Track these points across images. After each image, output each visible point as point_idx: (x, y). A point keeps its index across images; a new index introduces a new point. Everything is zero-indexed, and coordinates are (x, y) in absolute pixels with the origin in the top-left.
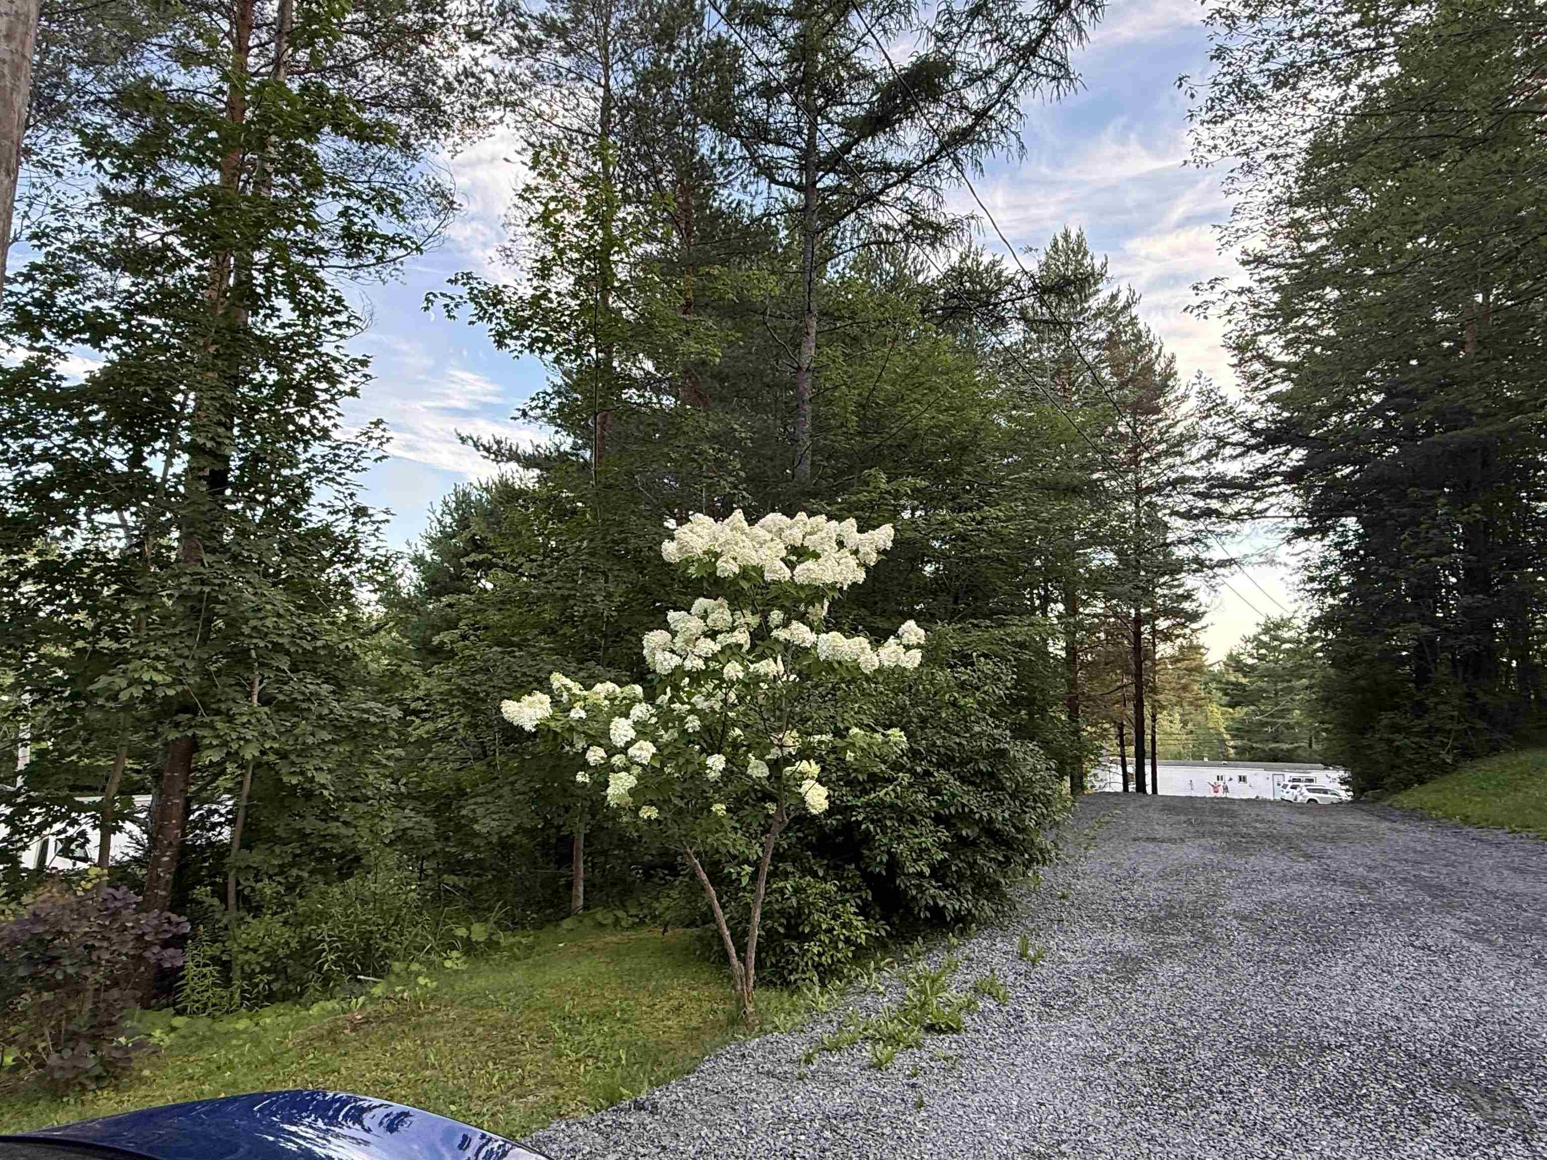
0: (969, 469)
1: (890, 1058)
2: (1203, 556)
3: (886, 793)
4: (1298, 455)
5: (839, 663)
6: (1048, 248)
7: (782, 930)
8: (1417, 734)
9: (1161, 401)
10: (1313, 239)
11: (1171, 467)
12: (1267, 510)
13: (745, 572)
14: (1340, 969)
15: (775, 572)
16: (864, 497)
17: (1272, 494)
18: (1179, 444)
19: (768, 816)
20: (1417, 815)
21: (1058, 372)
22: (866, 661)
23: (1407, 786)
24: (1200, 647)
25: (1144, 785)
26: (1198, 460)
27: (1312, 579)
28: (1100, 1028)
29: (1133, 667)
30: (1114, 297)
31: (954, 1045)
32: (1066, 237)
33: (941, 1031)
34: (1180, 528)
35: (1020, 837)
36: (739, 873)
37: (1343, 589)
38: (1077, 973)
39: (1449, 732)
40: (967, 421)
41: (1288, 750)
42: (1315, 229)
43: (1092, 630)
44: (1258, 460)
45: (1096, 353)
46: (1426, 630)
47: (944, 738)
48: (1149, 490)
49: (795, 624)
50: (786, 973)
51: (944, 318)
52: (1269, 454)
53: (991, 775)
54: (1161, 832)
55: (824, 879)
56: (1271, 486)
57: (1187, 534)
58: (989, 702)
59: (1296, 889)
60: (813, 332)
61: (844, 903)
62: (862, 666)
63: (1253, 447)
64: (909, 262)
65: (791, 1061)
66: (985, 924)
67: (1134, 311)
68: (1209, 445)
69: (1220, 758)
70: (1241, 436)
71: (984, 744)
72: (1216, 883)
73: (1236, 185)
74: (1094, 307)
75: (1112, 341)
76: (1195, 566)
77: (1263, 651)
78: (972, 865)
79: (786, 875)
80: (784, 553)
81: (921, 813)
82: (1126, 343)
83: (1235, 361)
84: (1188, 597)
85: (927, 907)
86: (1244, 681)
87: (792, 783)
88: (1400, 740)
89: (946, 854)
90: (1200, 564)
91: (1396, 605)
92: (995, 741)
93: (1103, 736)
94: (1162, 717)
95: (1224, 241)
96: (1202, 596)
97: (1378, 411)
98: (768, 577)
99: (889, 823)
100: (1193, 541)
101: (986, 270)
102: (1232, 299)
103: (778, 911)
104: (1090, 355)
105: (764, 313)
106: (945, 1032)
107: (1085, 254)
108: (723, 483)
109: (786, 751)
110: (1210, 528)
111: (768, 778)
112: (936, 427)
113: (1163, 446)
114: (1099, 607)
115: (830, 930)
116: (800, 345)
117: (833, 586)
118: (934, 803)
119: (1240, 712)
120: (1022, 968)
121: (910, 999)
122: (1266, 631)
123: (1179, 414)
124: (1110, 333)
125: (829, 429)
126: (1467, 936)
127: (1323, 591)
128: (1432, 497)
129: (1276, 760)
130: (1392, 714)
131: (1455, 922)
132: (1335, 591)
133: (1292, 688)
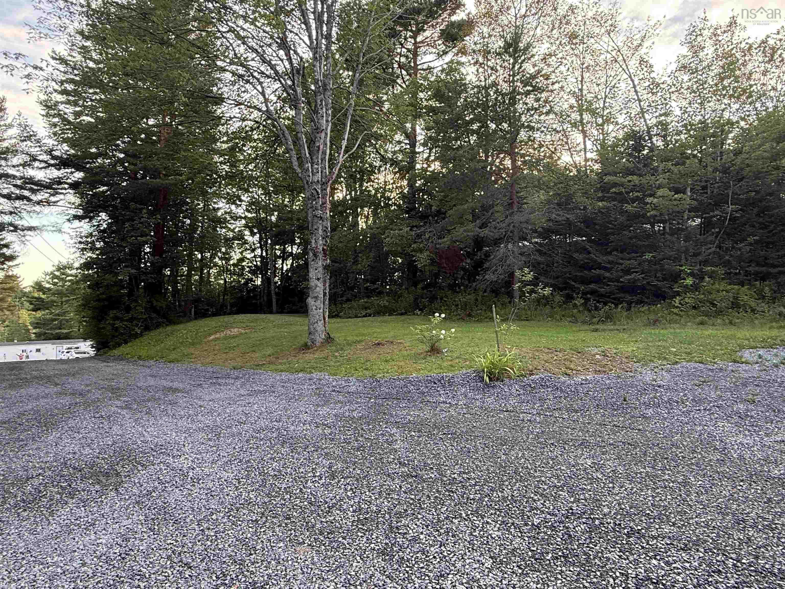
2: (17, 223)
4: (79, 175)
8: (127, 321)
12: (58, 201)
17: (61, 193)
18: (5, 153)
20: (121, 358)
23: (119, 345)
24: (14, 276)
26: (17, 166)
27: (80, 243)
37: (97, 249)
39: (140, 319)
41: (66, 333)
44: (54, 173)
46: (133, 271)
52: (62, 171)
56: (61, 189)
63: (52, 165)
68: (24, 158)
69: (26, 340)
70: (45, 157)
76: (12, 228)
77: (56, 280)
83: (44, 113)
84: (6, 246)
86: (43, 296)
88: (118, 324)
90: (16, 228)
96: (16, 246)
97: (121, 161)
100: (11, 213)
102: (30, 70)
110: (24, 207)
119: (39, 314)
122: (59, 269)
126: (122, 408)
127: (85, 249)
128: (142, 209)
129: (59, 338)
130: (115, 312)
131: (118, 403)
132: (93, 249)
133: (69, 300)
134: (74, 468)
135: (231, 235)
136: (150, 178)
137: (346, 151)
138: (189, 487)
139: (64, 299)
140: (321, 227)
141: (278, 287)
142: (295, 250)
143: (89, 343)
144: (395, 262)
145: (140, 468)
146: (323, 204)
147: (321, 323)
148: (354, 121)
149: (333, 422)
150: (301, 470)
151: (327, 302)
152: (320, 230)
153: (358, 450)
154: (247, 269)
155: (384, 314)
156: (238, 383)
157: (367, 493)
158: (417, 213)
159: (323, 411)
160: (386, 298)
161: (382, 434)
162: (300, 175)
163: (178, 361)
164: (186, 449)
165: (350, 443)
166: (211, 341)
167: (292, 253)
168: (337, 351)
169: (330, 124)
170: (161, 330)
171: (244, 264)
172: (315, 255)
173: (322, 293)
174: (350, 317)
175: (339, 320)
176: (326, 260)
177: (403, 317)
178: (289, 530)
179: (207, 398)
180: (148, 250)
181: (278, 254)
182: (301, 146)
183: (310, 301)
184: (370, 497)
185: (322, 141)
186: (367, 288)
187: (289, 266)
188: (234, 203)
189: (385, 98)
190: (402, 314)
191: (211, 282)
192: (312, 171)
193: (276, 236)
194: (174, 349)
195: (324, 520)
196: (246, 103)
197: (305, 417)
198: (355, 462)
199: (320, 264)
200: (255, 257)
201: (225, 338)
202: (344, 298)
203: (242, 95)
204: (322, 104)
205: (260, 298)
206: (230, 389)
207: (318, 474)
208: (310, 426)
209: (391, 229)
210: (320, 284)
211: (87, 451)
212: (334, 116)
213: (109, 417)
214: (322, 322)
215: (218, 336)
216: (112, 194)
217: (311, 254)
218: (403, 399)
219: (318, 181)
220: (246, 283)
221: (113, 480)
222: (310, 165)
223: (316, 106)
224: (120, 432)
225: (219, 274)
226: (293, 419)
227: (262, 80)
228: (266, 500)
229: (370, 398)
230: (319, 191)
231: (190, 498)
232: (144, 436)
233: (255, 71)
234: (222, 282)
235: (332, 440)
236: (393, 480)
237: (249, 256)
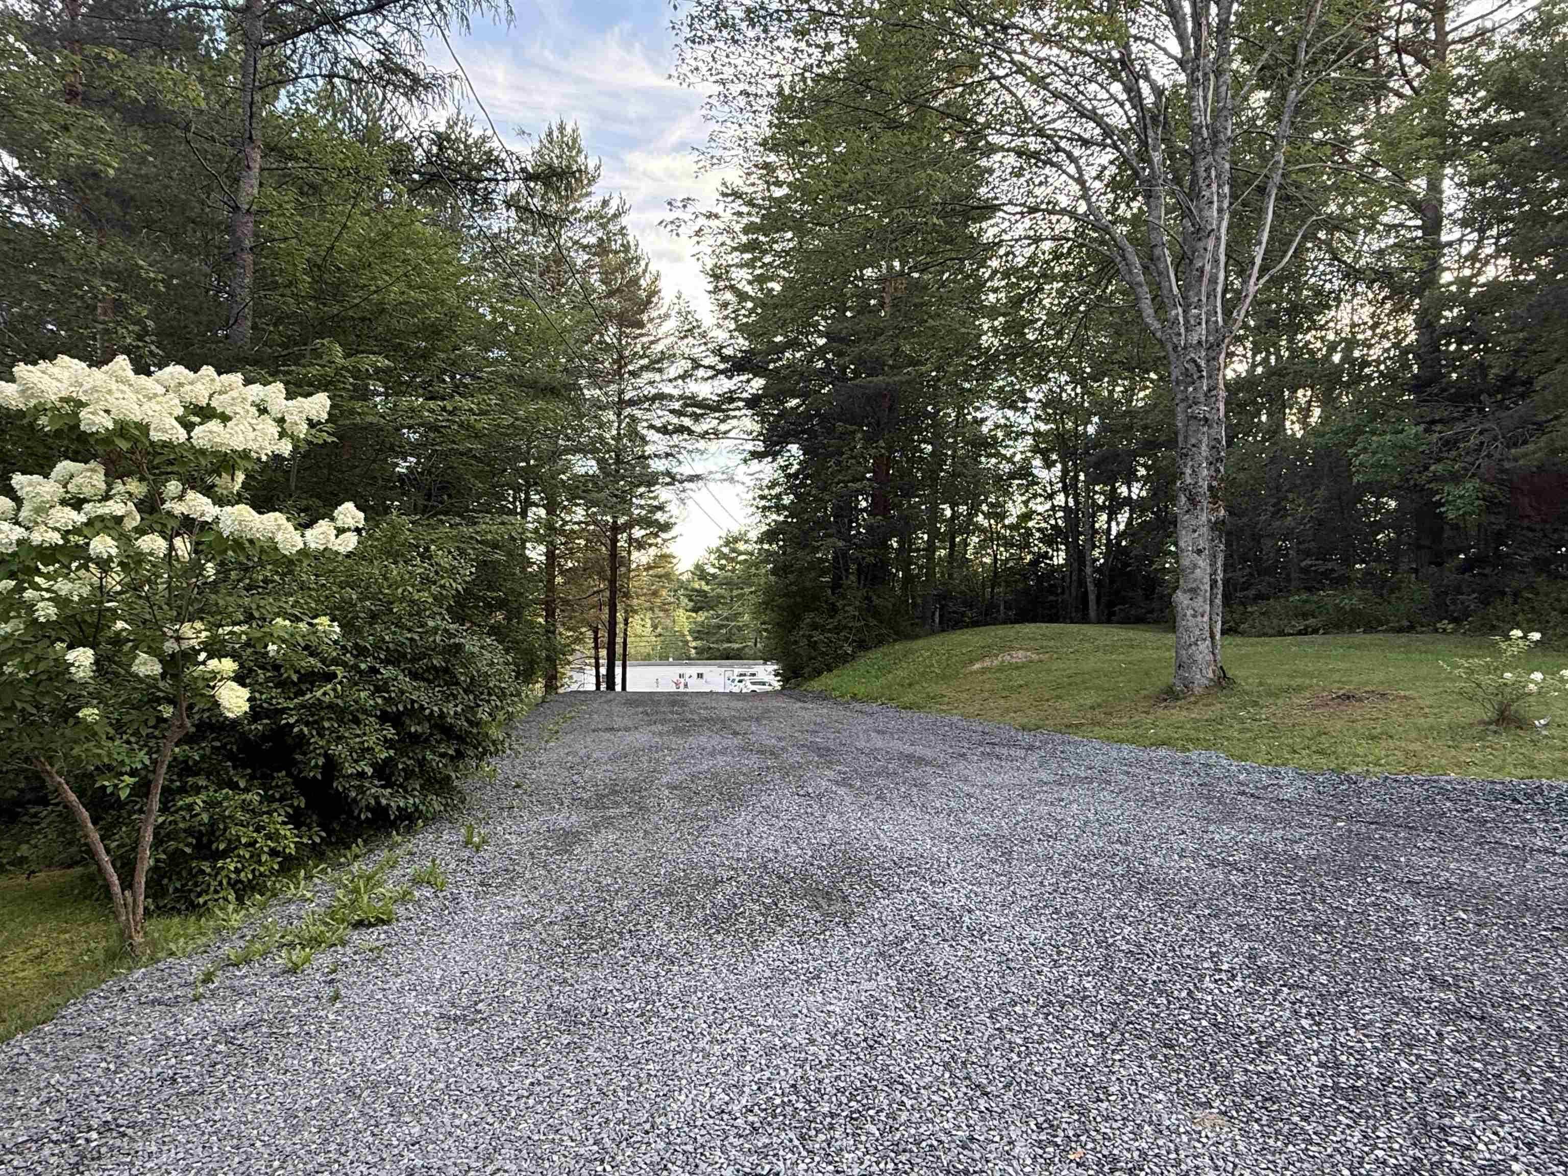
0: (442, 356)
1: (307, 960)
2: (674, 471)
3: (323, 693)
4: (758, 383)
5: (251, 541)
6: (543, 136)
7: (188, 850)
8: (830, 631)
9: (645, 318)
10: (779, 184)
11: (651, 383)
12: (730, 431)
13: (122, 428)
14: (742, 820)
15: (165, 431)
16: (314, 371)
17: (734, 417)
18: (659, 361)
19: (161, 720)
20: (823, 696)
21: (548, 269)
22: (286, 539)
23: (819, 673)
24: (669, 556)
25: (614, 684)
26: (675, 379)
27: (762, 497)
28: (534, 897)
29: (609, 573)
30: (605, 203)
31: (383, 936)
32: (562, 128)
33: (370, 925)
34: (657, 443)
35: (475, 731)
36: (116, 786)
37: (785, 507)
38: (519, 852)
39: (851, 628)
40: (443, 302)
41: (738, 649)
42: (782, 176)
43: (571, 536)
44: (725, 384)
45: (586, 257)
46: (840, 544)
47: (394, 633)
48: (632, 403)
49: (191, 495)
50: (193, 896)
51: (422, 185)
52: (736, 379)
53: (446, 670)
54: (618, 722)
55: (247, 790)
56: (734, 410)
57: (662, 448)
58: (446, 597)
59: (721, 760)
60: (256, 167)
61: (269, 813)
62: (280, 546)
63: (722, 372)
64: (385, 113)
65: (186, 984)
66: (432, 819)
67: (624, 220)
68: (683, 365)
69: (684, 658)
70: (712, 360)
71: (438, 638)
72: (657, 760)
73: (714, 112)
74: (586, 209)
75: (602, 248)
76: (668, 480)
77: (723, 562)
78: (422, 763)
79: (197, 790)
80: (180, 411)
81: (365, 712)
82: (616, 252)
83: (711, 287)
84: (660, 508)
85: (368, 808)
86: (706, 588)
87: (201, 684)
88: (817, 636)
89: (392, 752)
90: (673, 479)
91: (822, 524)
92: (451, 636)
93: (579, 640)
94: (636, 621)
95: (701, 164)
96: (673, 508)
97: (821, 352)
98: (155, 436)
99: (326, 724)
100: (667, 455)
101: (476, 144)
102: (702, 221)
103: (185, 831)
104: (580, 258)
105: (187, 129)
106: (374, 925)
107: (579, 151)
108: (121, 331)
109: (185, 645)
110: (683, 444)
111: (163, 676)
112: (406, 303)
113: (645, 361)
114: (580, 513)
115: (253, 843)
116: (237, 180)
117: (245, 455)
118: (379, 701)
119: (701, 617)
120: (466, 854)
121: (339, 900)
122: (727, 544)
123: (661, 332)
124: (601, 239)
125: (275, 286)
126: (837, 783)
127: (770, 508)
128: (854, 432)
129: (728, 658)
130: (812, 615)
131: (831, 774)
132: (779, 508)
133: (743, 595)
134: (780, 877)
135: (1006, 467)
136: (868, 376)
137: (1263, 270)
138: (965, 943)
139: (735, 593)
140: (1205, 439)
141: (1098, 570)
142: (1137, 491)
143: (772, 667)
144: (1378, 507)
145: (879, 894)
146: (1210, 390)
147: (1204, 646)
148: (1284, 198)
149: (1249, 861)
150: (1186, 952)
151: (1218, 601)
152: (1204, 447)
153: (1316, 929)
154: (1038, 535)
155: (1352, 630)
156: (1034, 757)
157: (1352, 1032)
158: (1443, 390)
159: (1223, 834)
160: (1359, 592)
161: (1374, 904)
162: (1159, 334)
163: (919, 708)
164: (954, 871)
165: (1292, 912)
166: (976, 672)
167: (1129, 497)
168: (1244, 707)
169: (1227, 216)
170: (884, 649)
171: (1030, 524)
172: (1193, 501)
173: (1207, 579)
174: (1265, 635)
175: (1239, 640)
176: (1217, 510)
177: (1404, 638)
178: (1173, 1071)
179: (979, 780)
180: (864, 504)
181: (1100, 502)
182: (1160, 274)
183: (1181, 598)
184: (1360, 1041)
185: (1209, 255)
186: (1306, 570)
187: (1122, 527)
188: (1013, 406)
189: (1356, 130)
190: (1400, 630)
191: (968, 560)
192: (1187, 321)
193: (1096, 465)
194: (910, 685)
195: (1251, 1068)
196: (1044, 206)
197: (1180, 842)
198: (1312, 958)
199: (1204, 518)
200: (1053, 508)
201: (1001, 669)
202: (1252, 592)
203: (1038, 191)
204: (1209, 176)
205: (1063, 593)
206: (1018, 769)
207: (1225, 967)
208: (1195, 861)
209: (1373, 433)
210: (1203, 563)
211: (794, 850)
212: (1234, 196)
213: (820, 796)
214: (1208, 642)
215: (987, 663)
216: (807, 410)
217: (1183, 499)
218: (1425, 830)
219: (1199, 342)
220: (1035, 563)
221: (838, 906)
222: (1180, 310)
223: (1194, 182)
224: (839, 826)
225: (982, 546)
226: (1156, 842)
227: (1076, 153)
228: (1118, 998)
229: (1336, 819)
230: (1203, 364)
231: (970, 965)
232: (878, 838)
233: (1061, 138)
234: (987, 560)
235: (1251, 898)
236: (1418, 1014)
237: (1040, 509)
